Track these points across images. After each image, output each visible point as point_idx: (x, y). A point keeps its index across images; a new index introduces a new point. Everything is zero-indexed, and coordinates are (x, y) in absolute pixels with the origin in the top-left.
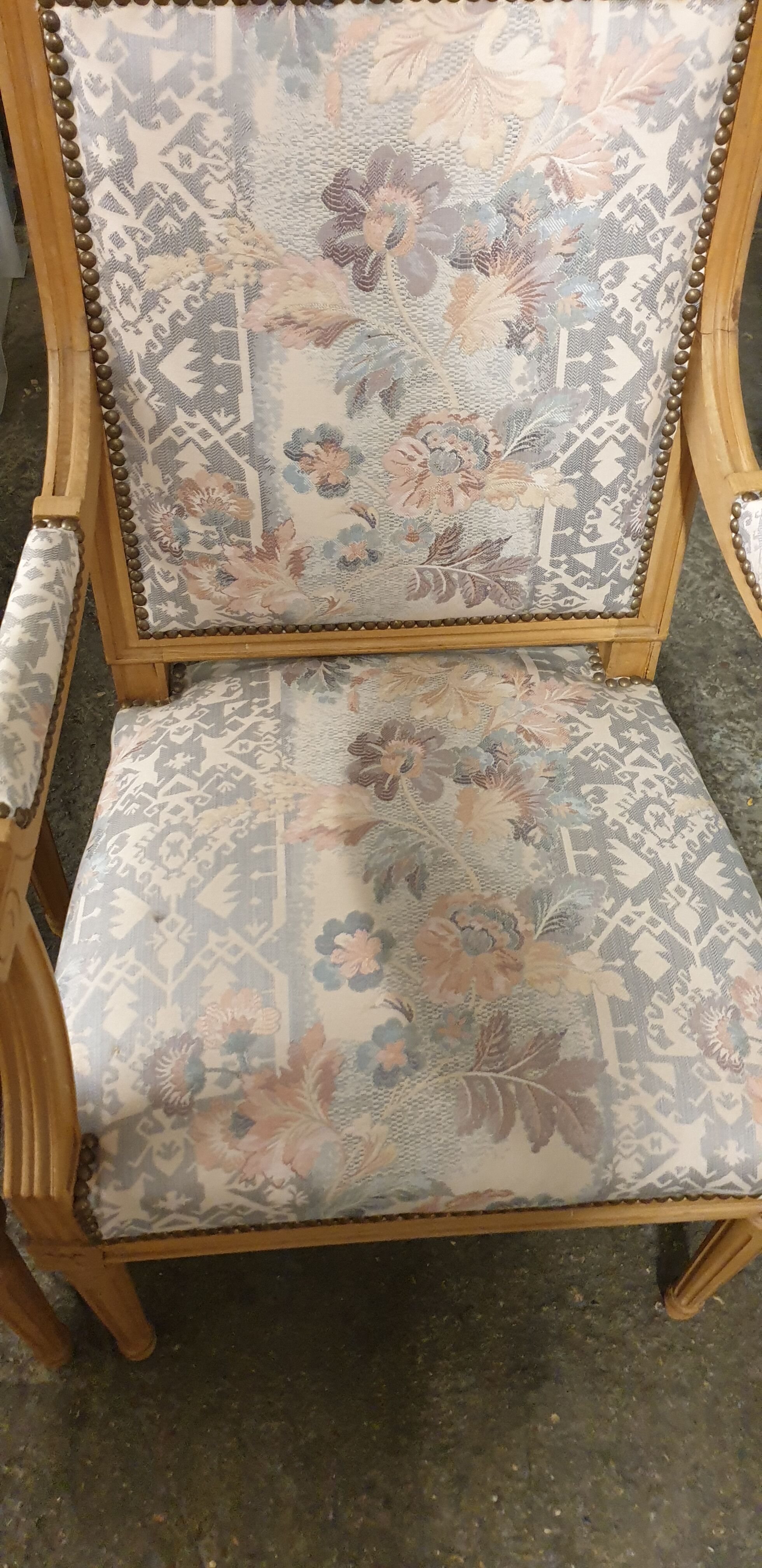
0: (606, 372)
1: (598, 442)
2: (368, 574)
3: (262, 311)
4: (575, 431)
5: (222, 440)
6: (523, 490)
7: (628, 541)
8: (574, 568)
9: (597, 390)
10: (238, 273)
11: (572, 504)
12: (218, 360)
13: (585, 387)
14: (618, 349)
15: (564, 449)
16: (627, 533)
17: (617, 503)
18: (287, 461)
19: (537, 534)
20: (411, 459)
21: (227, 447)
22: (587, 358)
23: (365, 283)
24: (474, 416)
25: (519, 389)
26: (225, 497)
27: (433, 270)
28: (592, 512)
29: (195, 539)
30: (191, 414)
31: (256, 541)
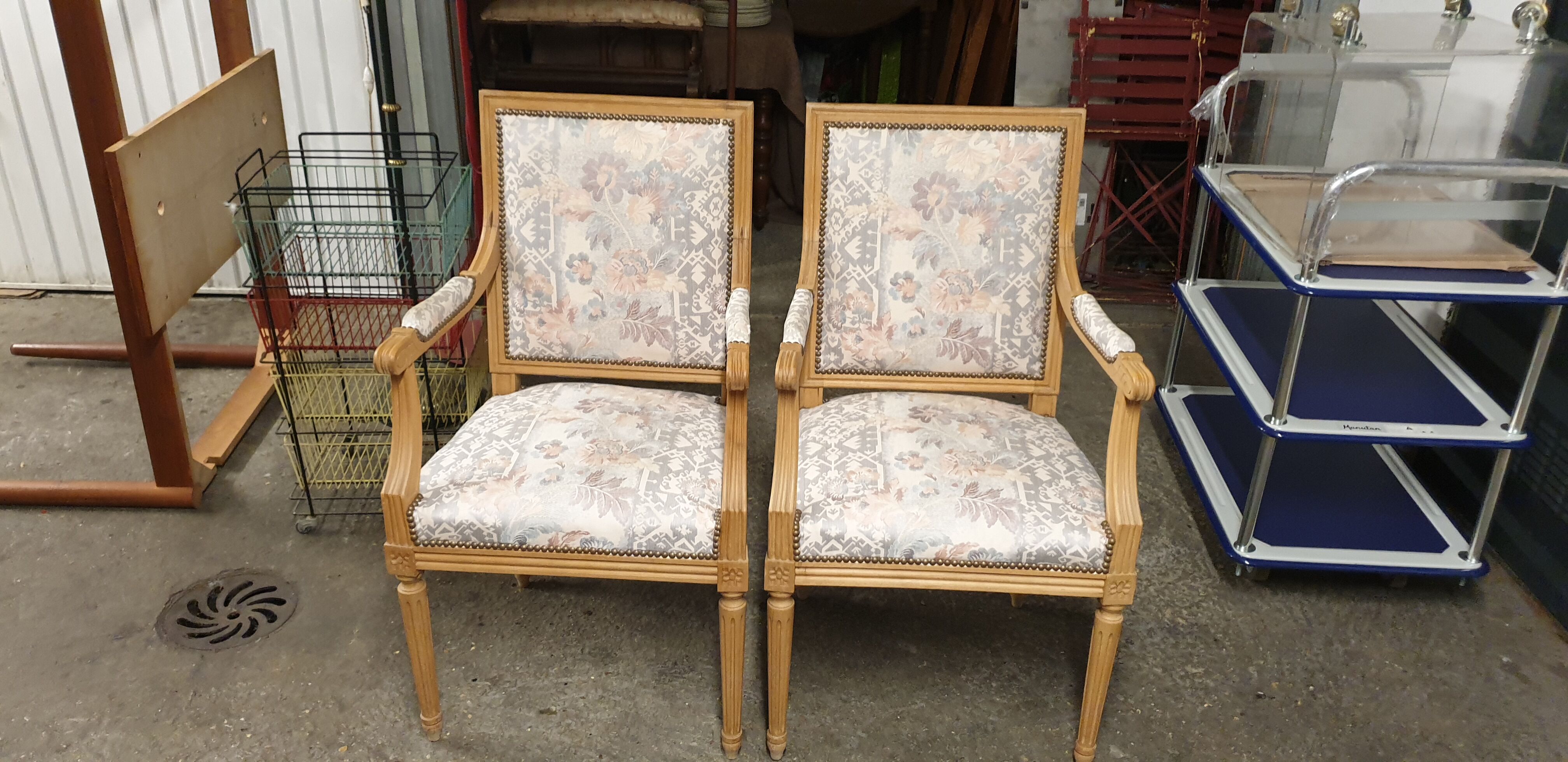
0: (1020, 258)
1: (1018, 286)
2: (921, 340)
3: (888, 226)
4: (1009, 281)
5: (866, 277)
6: (987, 305)
7: (1035, 336)
8: (1011, 346)
9: (1017, 264)
10: (880, 212)
11: (1009, 314)
12: (869, 244)
13: (1012, 263)
14: (1024, 249)
15: (1004, 288)
16: (1035, 332)
17: (1028, 316)
18: (891, 286)
19: (994, 326)
20: (941, 288)
21: (867, 280)
22: (1012, 251)
23: (927, 217)
24: (967, 271)
25: (985, 261)
26: (864, 301)
27: (952, 214)
28: (1017, 319)
29: (848, 321)
30: (855, 266)
31: (874, 321)
